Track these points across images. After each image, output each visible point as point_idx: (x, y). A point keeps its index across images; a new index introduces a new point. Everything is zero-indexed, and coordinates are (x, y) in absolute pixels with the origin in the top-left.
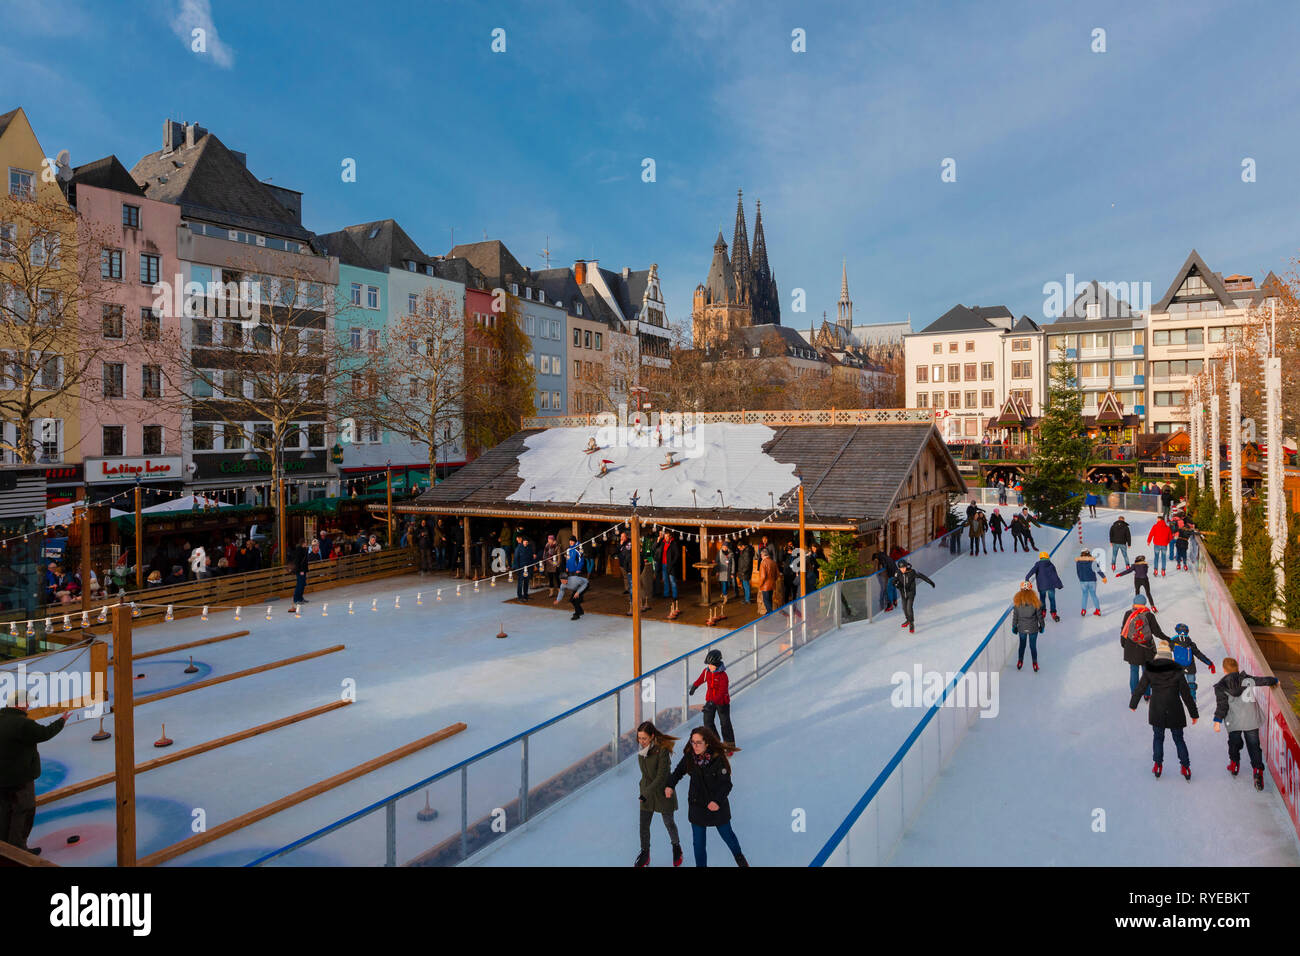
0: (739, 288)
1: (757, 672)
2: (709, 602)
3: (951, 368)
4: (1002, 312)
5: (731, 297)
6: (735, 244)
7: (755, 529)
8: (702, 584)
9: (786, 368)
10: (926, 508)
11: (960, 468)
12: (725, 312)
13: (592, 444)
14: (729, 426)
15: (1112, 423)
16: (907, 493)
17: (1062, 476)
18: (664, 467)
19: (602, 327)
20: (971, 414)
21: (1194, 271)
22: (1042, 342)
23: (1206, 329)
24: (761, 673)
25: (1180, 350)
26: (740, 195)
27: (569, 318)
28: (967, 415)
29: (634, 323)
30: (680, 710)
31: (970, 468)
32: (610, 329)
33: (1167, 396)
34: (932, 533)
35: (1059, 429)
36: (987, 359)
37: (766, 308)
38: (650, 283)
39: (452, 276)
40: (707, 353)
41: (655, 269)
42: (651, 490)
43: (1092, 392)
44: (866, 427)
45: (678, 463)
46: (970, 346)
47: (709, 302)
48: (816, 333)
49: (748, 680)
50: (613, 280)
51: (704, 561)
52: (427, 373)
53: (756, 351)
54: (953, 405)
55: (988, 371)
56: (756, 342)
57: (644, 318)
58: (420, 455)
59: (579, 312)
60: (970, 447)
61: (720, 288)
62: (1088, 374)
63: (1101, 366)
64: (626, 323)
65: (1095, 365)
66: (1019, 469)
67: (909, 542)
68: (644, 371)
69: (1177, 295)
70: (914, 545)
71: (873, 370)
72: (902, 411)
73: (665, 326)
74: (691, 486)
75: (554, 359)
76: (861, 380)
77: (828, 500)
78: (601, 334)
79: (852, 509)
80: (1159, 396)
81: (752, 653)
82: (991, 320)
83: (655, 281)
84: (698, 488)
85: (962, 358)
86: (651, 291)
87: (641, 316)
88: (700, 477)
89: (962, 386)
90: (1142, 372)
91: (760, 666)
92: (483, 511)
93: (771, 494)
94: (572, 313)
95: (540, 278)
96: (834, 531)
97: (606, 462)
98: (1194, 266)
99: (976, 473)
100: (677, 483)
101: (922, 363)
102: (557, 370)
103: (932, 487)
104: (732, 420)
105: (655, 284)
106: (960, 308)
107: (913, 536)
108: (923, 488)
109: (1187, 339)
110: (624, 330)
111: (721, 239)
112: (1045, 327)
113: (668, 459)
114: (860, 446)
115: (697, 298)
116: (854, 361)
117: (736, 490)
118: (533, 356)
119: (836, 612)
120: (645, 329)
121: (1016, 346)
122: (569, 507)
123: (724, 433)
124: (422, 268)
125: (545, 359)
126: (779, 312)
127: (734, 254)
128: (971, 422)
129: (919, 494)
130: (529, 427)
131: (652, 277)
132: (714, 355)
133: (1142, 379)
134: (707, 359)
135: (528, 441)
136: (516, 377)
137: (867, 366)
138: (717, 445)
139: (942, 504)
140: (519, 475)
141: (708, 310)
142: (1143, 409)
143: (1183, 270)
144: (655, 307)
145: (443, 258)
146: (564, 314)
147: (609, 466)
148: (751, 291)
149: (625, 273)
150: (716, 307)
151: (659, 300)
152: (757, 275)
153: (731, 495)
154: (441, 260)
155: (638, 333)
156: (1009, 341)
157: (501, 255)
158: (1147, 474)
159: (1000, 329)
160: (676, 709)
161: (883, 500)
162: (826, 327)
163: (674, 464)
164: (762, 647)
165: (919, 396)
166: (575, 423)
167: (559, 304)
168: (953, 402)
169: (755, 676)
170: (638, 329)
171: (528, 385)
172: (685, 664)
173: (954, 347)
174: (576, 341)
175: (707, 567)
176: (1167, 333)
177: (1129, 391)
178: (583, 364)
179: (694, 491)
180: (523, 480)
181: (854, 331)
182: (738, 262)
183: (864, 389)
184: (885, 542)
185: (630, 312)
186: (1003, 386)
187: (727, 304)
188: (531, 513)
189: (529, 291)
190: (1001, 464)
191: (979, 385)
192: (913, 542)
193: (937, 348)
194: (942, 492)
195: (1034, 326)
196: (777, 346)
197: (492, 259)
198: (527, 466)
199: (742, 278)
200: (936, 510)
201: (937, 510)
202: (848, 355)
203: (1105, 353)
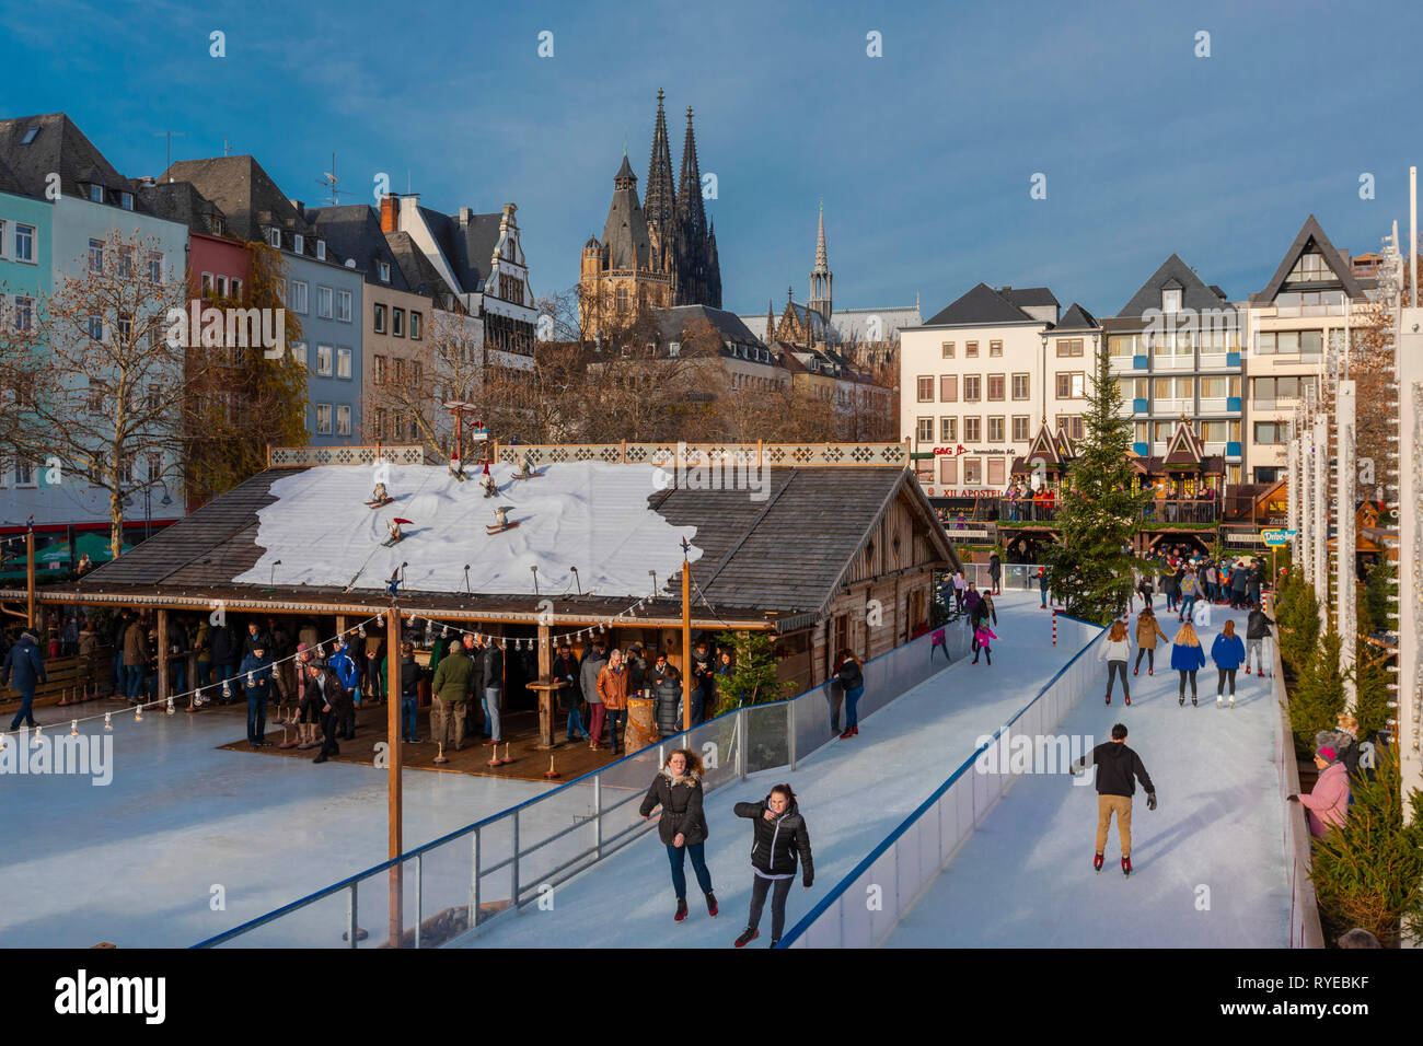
0: (655, 244)
1: (598, 849)
2: (552, 742)
3: (968, 381)
4: (1042, 297)
5: (642, 260)
6: (652, 175)
7: (606, 627)
8: (541, 715)
9: (720, 375)
10: (896, 596)
11: (952, 533)
12: (631, 284)
13: (380, 491)
14: (602, 467)
15: (1186, 468)
16: (864, 573)
17: (1100, 548)
18: (493, 531)
19: (423, 303)
20: (996, 452)
21: (1310, 246)
22: (1099, 344)
23: (1326, 331)
24: (605, 850)
25: (1293, 362)
26: (661, 98)
27: (366, 287)
28: (990, 452)
29: (476, 298)
30: (465, 910)
31: (984, 534)
32: (434, 306)
33: (1273, 428)
34: (906, 634)
35: (1096, 478)
36: (1020, 369)
37: (699, 279)
38: (503, 234)
39: (167, 212)
40: (598, 350)
41: (512, 211)
42: (467, 567)
43: (1168, 421)
44: (808, 470)
45: (515, 524)
46: (996, 348)
47: (606, 266)
48: (777, 321)
49: (584, 862)
50: (443, 228)
51: (543, 679)
52: (112, 373)
53: (674, 347)
54: (970, 437)
55: (1021, 386)
56: (674, 333)
57: (492, 289)
58: (96, 507)
59: (385, 277)
60: (985, 501)
61: (624, 246)
62: (1164, 394)
63: (1182, 382)
64: (463, 297)
65: (1174, 380)
66: (1054, 535)
67: (867, 647)
68: (490, 374)
69: (1288, 280)
70: (877, 650)
71: (855, 380)
72: (893, 447)
73: (527, 303)
74: (531, 559)
75: (340, 352)
76: (836, 396)
77: (740, 583)
78: (420, 314)
79: (775, 598)
80: (1260, 428)
81: (591, 819)
82: (1027, 309)
83: (512, 230)
84: (543, 564)
85: (984, 366)
86: (506, 248)
87: (487, 286)
88: (549, 547)
89: (984, 409)
90: (1238, 393)
91: (604, 839)
92: (190, 600)
93: (653, 573)
94: (373, 278)
95: (320, 219)
96: (741, 630)
97: (399, 521)
98: (1311, 239)
99: (993, 542)
100: (510, 555)
101: (926, 372)
102: (345, 370)
103: (906, 562)
104: (605, 457)
105: (512, 236)
106: (982, 290)
107: (873, 637)
108: (892, 565)
109: (1300, 345)
110: (462, 310)
111: (626, 166)
112: (1104, 322)
113: (500, 517)
114: (796, 501)
115: (586, 261)
116: (827, 366)
117: (603, 568)
118: (303, 346)
119: (738, 755)
120: (496, 307)
121: (1063, 350)
122: (335, 594)
123: (591, 477)
124: (113, 197)
125: (325, 352)
126: (720, 286)
127: (650, 191)
128: (996, 463)
129: (883, 574)
130: (280, 464)
131: (507, 224)
132: (608, 351)
133: (1238, 403)
134: (597, 359)
135: (276, 488)
136: (274, 380)
137: (846, 375)
138: (578, 497)
139: (924, 589)
140: (258, 542)
141: (606, 280)
142: (1237, 448)
143: (1297, 244)
144: (512, 272)
145: (153, 182)
146: (358, 280)
147: (404, 528)
148: (676, 251)
149: (464, 217)
150: (615, 274)
151: (518, 261)
152: (686, 227)
153: (594, 576)
154: (149, 185)
155: (483, 313)
156: (1052, 341)
157: (254, 181)
158: (1231, 543)
159: (1041, 323)
160: (461, 909)
161: (822, 583)
162: (792, 311)
163: (508, 526)
164: (608, 811)
165: (921, 422)
166: (356, 457)
167: (351, 263)
168: (969, 432)
169: (596, 855)
170: (482, 307)
171: (295, 393)
172: (474, 838)
173: (972, 349)
174: (378, 324)
175: (548, 688)
176: (1273, 336)
177: (1221, 420)
178: (390, 363)
179: (534, 569)
180: (263, 550)
181: (836, 320)
182: (656, 204)
183: (841, 410)
184: (827, 647)
185: (470, 280)
186: (1043, 410)
187: (634, 271)
188: (270, 604)
189: (299, 240)
190: (1028, 528)
191: (1008, 408)
192: (873, 647)
193: (948, 350)
194: (922, 571)
195: (1089, 320)
196: (706, 341)
197: (238, 185)
198: (272, 528)
199: (663, 230)
200: (912, 597)
201: (915, 598)
202: (818, 356)
203: (1186, 364)
